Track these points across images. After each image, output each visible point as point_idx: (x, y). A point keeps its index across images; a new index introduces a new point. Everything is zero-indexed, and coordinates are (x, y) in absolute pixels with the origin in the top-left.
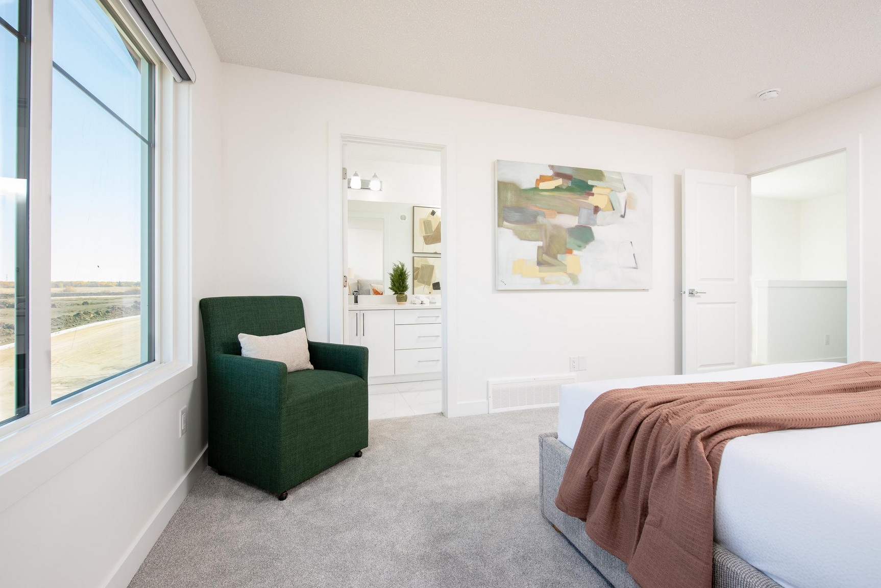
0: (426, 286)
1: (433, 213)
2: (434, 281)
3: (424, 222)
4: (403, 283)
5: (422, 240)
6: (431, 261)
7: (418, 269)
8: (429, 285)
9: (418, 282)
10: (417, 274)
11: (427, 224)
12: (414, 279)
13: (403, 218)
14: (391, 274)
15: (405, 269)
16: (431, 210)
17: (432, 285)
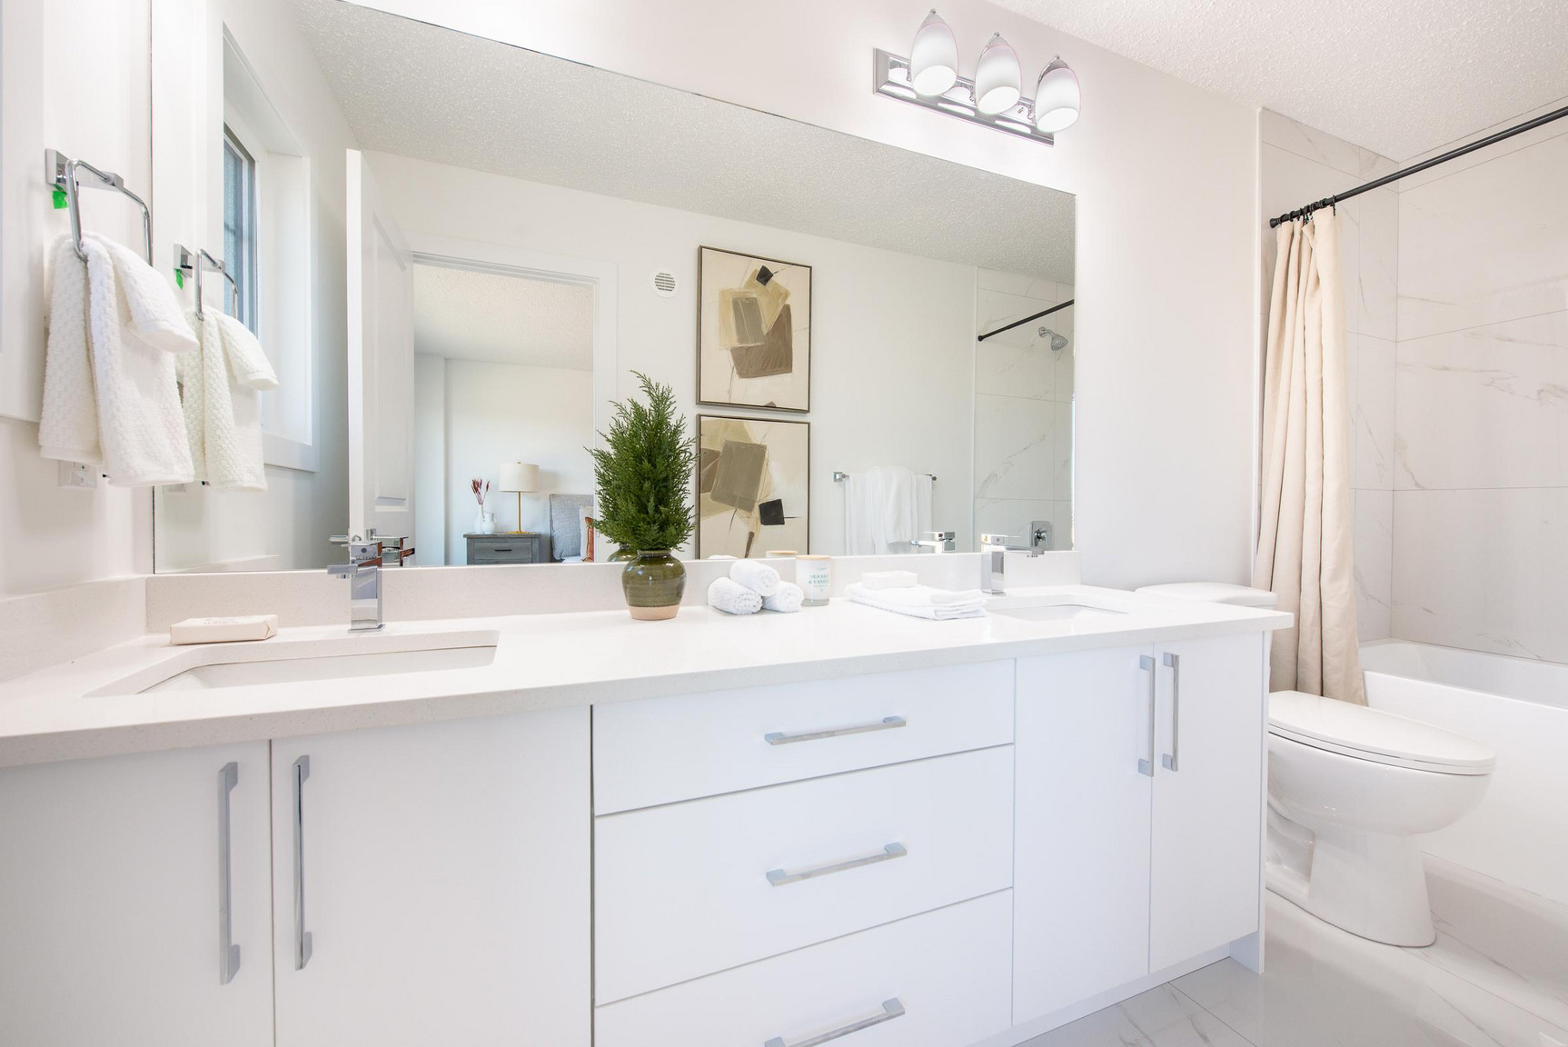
0: (740, 511)
1: (764, 276)
2: (764, 496)
3: (735, 303)
4: (662, 500)
5: (727, 361)
6: (757, 432)
7: (713, 455)
8: (750, 509)
9: (715, 498)
10: (711, 474)
11: (744, 309)
12: (700, 489)
13: (665, 283)
14: (603, 456)
15: (673, 421)
16: (757, 266)
17: (756, 512)
